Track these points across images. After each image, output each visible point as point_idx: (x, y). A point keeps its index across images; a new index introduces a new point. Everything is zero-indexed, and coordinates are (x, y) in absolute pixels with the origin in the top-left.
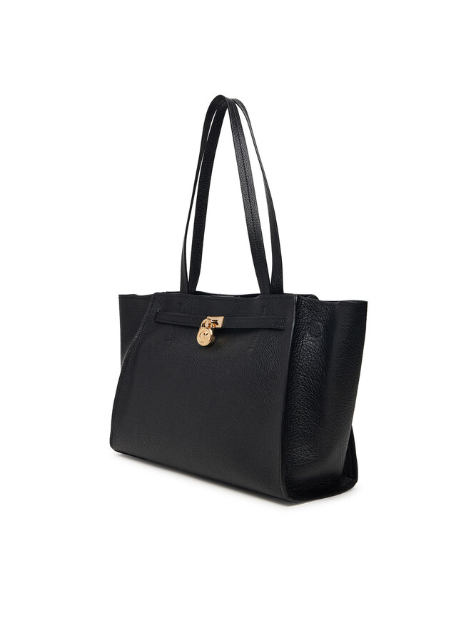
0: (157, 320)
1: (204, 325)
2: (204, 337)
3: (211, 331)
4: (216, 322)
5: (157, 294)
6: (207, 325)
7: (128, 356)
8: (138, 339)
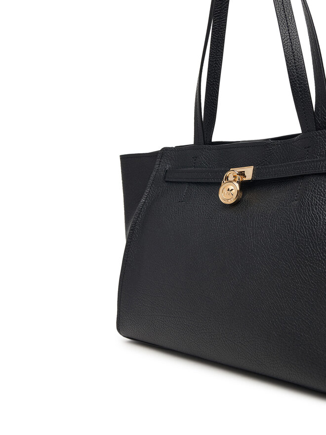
0: (167, 180)
1: (227, 178)
2: (228, 192)
3: (237, 185)
4: (242, 174)
5: (165, 150)
6: (231, 178)
7: (135, 223)
8: (144, 202)
